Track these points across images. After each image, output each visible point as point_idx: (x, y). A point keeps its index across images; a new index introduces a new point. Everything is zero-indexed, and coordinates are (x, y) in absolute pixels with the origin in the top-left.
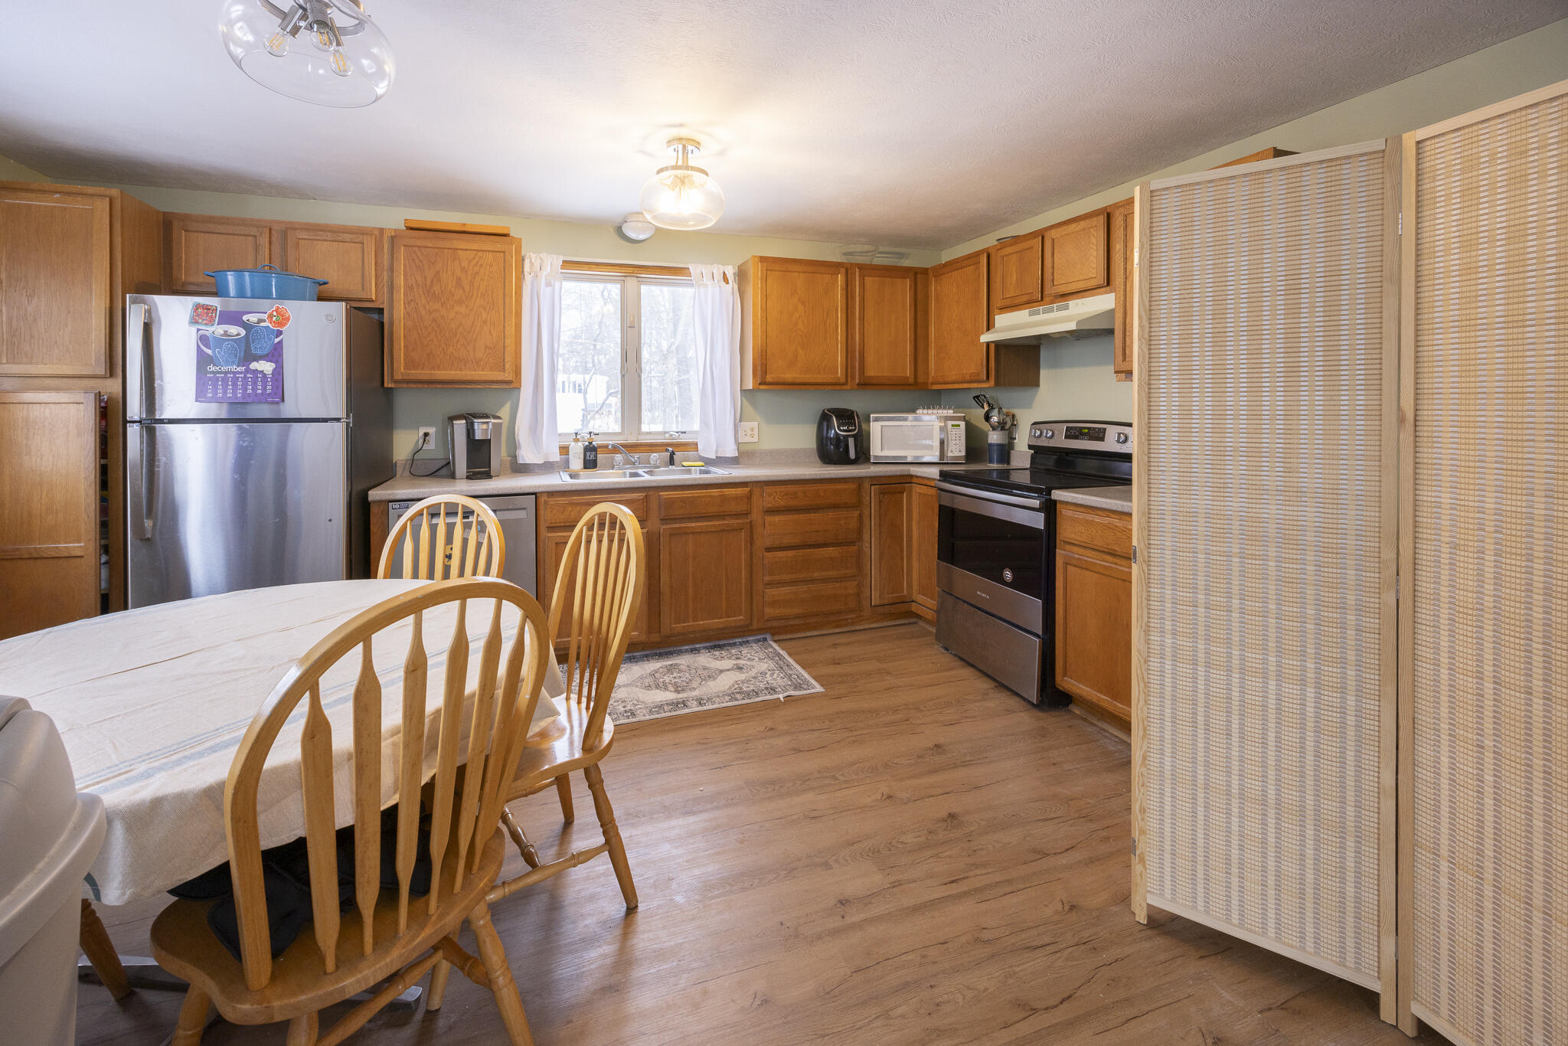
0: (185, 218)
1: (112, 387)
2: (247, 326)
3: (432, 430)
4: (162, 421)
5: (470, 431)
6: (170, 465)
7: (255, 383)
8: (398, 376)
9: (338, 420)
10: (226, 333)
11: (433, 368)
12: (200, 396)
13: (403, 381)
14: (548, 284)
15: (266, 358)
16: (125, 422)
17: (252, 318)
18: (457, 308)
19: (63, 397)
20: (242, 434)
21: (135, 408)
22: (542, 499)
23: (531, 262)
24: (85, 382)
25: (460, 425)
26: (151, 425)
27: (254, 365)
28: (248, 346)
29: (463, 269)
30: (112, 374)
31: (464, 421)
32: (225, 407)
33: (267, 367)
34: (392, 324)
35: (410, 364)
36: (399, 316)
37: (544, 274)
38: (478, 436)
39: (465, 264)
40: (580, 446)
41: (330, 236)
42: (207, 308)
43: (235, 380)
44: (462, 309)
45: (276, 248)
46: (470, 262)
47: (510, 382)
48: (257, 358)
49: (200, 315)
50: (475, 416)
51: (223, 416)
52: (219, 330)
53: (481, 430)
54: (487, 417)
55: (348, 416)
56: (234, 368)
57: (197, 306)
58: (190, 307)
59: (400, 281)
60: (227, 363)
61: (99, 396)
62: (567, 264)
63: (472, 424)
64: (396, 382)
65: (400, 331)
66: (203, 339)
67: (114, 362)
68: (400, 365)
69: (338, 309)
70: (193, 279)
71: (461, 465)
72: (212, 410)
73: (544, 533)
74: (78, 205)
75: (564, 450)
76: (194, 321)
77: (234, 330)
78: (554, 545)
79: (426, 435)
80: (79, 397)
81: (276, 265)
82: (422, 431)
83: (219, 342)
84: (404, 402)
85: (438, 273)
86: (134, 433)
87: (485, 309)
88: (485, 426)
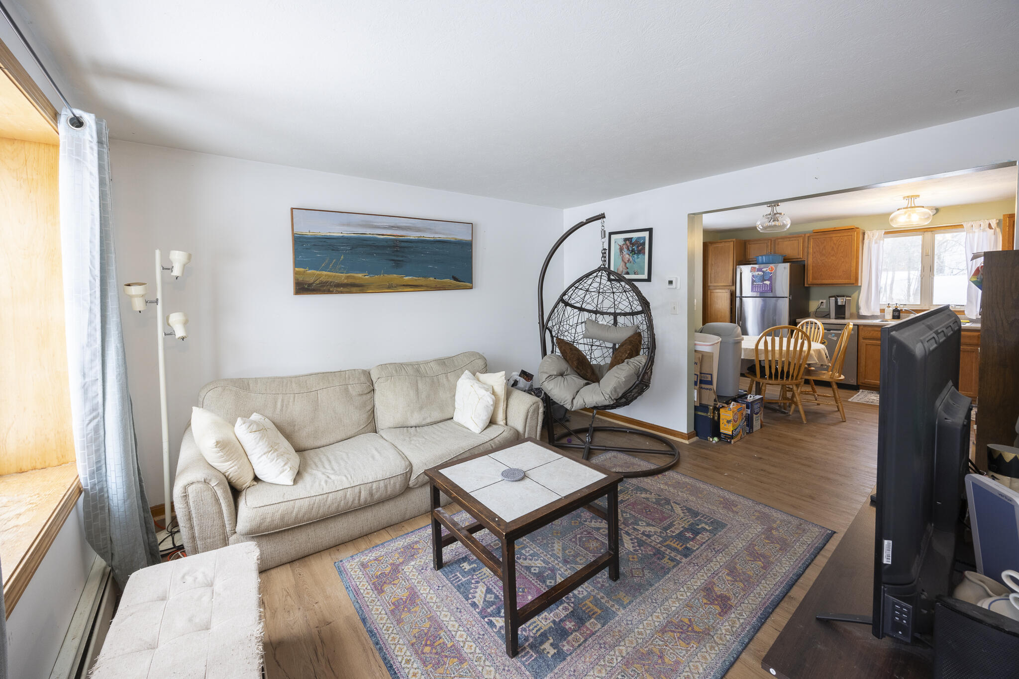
0: (749, 241)
1: (733, 288)
2: (763, 272)
3: (824, 301)
4: (743, 297)
5: (836, 302)
6: (744, 308)
7: (765, 287)
8: (809, 283)
9: (787, 297)
10: (758, 274)
11: (822, 280)
12: (752, 290)
13: (811, 284)
14: (876, 243)
15: (768, 280)
16: (736, 297)
17: (764, 270)
18: (832, 258)
19: (724, 291)
20: (763, 301)
21: (738, 294)
22: (861, 328)
23: (868, 235)
24: (728, 287)
25: (833, 300)
26: (741, 297)
27: (765, 282)
28: (763, 278)
29: (834, 244)
30: (733, 285)
31: (834, 298)
32: (759, 293)
33: (768, 283)
34: (808, 265)
35: (814, 278)
36: (810, 262)
37: (875, 238)
38: (840, 303)
39: (835, 242)
40: (891, 309)
41: (788, 239)
42: (754, 268)
43: (760, 286)
44: (834, 258)
45: (772, 246)
46: (837, 241)
47: (853, 284)
48: (766, 280)
49: (753, 270)
50: (838, 296)
51: (758, 296)
52: (757, 273)
53: (840, 301)
54: (844, 296)
55: (790, 296)
56: (760, 283)
57: (752, 267)
58: (750, 268)
59: (811, 251)
60: (759, 282)
61: (731, 290)
62: (886, 233)
63: (837, 299)
64: (809, 284)
65: (810, 268)
66: (753, 276)
67: (734, 282)
68: (810, 279)
69: (787, 265)
70: (750, 257)
71: (833, 314)
72: (755, 294)
73: (861, 340)
74: (727, 244)
75: (882, 311)
76: (751, 272)
77: (760, 273)
78: (865, 345)
79: (822, 303)
80: (727, 291)
81: (772, 253)
82: (821, 301)
83: (757, 276)
84: (814, 291)
85: (825, 246)
86: (738, 299)
87: (843, 257)
88: (842, 300)
